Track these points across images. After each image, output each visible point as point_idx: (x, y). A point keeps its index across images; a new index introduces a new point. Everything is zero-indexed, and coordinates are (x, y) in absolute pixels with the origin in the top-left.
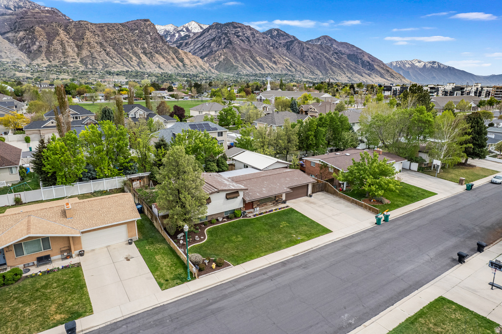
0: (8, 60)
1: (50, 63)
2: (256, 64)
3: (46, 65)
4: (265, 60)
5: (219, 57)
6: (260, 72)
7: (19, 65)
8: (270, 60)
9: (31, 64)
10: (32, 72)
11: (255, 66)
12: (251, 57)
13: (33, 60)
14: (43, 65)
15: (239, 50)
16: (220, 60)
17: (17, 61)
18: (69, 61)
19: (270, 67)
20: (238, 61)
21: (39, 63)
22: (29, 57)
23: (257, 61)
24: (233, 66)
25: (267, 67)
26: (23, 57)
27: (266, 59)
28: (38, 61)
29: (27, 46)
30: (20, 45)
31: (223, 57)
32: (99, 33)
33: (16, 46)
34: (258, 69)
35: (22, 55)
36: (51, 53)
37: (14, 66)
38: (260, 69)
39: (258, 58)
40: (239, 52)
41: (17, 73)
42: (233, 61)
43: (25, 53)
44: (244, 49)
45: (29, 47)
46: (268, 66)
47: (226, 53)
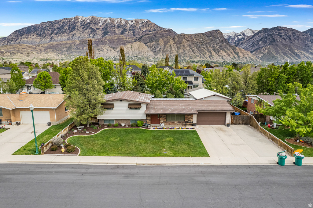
0: (146, 56)
1: (163, 57)
2: (294, 55)
3: (161, 58)
4: (302, 52)
5: (264, 51)
6: (296, 60)
7: (150, 58)
8: (308, 52)
9: (155, 57)
10: (154, 62)
11: (293, 56)
12: (290, 50)
13: (156, 55)
14: (160, 58)
15: (281, 45)
16: (265, 53)
17: (149, 56)
18: (172, 56)
19: (306, 57)
20: (278, 53)
21: (158, 57)
22: (154, 54)
23: (295, 53)
24: (274, 57)
25: (303, 57)
26: (152, 54)
27: (304, 51)
28: (158, 56)
29: (155, 48)
30: (152, 48)
31: (267, 51)
32: (190, 40)
33: (150, 49)
34: (295, 58)
35: (152, 53)
36: (165, 51)
37: (147, 59)
38: (297, 58)
39: (296, 51)
40: (280, 47)
41: (148, 62)
42: (274, 53)
43: (153, 52)
44: (285, 45)
45: (156, 49)
46: (305, 56)
47: (270, 48)
